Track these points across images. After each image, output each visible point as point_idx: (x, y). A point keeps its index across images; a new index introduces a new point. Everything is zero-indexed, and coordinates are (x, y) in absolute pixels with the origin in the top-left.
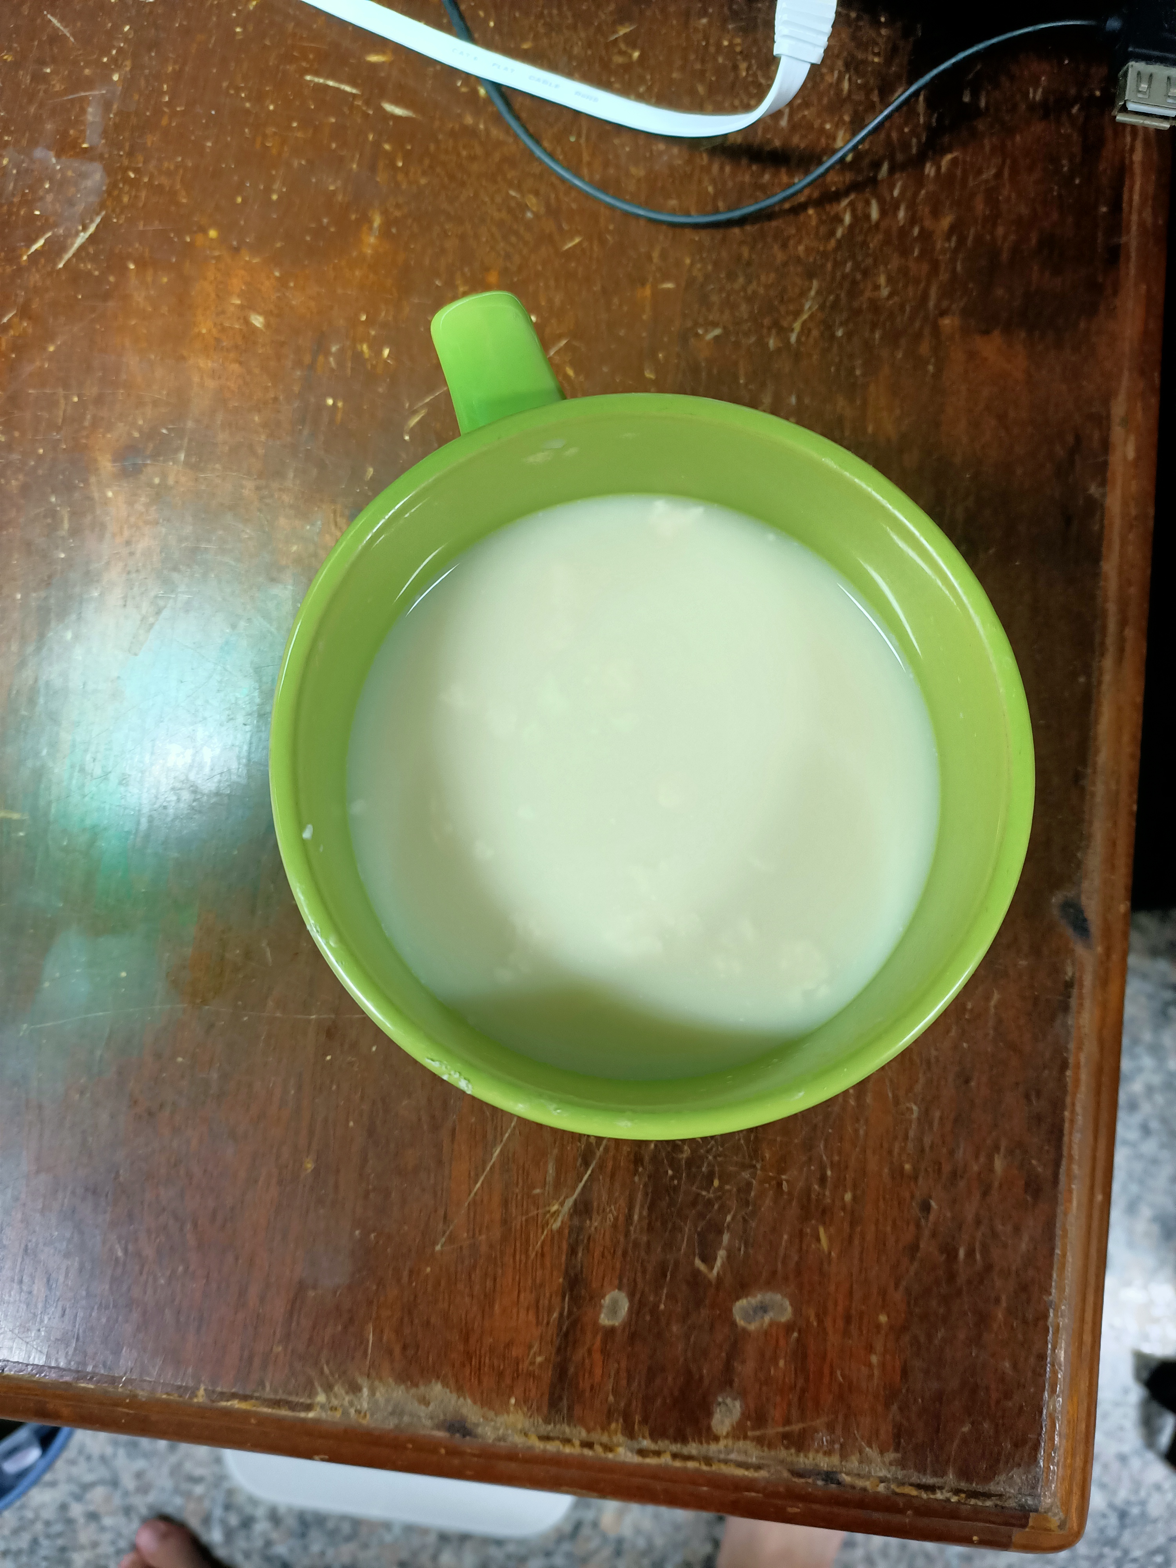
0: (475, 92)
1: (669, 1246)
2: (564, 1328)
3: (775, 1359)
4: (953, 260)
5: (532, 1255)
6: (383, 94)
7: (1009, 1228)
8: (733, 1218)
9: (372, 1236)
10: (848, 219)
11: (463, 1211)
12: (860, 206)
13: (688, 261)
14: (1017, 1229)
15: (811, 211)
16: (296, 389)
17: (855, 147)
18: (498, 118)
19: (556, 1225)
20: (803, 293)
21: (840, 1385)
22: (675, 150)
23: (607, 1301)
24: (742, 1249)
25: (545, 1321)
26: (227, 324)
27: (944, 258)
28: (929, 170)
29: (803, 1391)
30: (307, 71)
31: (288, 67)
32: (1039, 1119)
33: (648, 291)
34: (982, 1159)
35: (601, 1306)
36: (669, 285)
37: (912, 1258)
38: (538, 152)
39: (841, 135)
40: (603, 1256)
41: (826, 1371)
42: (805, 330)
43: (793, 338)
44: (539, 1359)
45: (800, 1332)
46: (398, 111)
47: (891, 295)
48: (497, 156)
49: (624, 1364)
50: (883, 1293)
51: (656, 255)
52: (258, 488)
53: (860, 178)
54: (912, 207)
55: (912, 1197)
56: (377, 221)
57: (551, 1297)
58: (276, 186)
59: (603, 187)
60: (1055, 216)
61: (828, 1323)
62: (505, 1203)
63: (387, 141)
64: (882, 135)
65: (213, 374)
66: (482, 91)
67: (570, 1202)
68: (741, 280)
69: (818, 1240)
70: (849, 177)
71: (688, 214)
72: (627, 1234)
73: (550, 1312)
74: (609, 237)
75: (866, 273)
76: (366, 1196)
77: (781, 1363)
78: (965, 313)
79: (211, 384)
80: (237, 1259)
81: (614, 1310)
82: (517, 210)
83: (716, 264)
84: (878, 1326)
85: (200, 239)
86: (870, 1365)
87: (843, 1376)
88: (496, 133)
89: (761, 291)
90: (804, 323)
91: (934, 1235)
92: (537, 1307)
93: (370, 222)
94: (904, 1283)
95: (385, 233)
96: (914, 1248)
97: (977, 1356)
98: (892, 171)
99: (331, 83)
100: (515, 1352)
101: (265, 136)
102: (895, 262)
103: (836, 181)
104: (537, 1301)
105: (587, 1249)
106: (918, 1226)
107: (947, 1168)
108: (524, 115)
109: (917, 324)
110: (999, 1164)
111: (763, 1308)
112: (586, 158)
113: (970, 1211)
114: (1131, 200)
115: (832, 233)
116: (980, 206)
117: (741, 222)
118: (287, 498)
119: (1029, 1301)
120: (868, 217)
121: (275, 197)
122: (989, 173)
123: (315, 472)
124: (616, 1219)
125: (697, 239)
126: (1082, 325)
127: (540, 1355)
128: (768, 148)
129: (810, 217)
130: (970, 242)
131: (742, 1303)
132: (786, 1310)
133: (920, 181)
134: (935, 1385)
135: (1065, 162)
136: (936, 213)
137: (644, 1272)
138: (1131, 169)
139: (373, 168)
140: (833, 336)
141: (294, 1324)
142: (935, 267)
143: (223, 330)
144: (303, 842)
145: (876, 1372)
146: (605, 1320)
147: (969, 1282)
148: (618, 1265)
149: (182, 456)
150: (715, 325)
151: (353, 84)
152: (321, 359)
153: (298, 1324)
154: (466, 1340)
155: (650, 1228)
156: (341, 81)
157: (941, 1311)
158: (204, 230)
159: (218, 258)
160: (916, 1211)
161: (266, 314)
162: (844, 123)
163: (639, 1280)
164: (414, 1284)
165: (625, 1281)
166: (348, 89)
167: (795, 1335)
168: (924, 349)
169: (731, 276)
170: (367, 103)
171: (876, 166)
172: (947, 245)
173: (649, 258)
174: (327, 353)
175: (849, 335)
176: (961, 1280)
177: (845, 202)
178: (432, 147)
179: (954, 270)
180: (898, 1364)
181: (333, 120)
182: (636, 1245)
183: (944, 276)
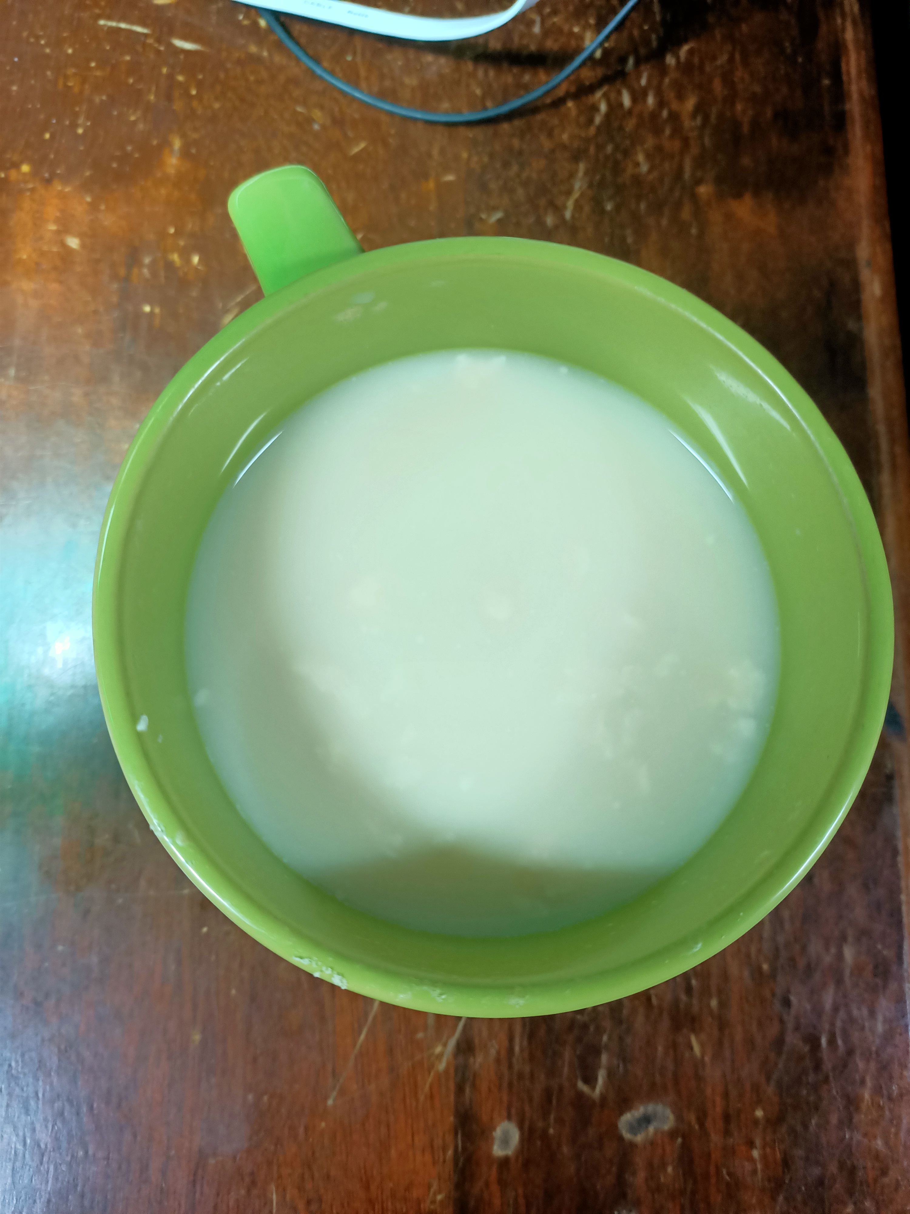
0: (255, 24)
1: (552, 1072)
2: (460, 1164)
3: (663, 1165)
4: (701, 137)
5: (422, 1098)
6: (172, 33)
7: (865, 1012)
8: (610, 1038)
9: (265, 1098)
10: (603, 107)
11: (351, 1063)
12: (613, 96)
13: (465, 155)
14: (872, 1013)
15: (570, 104)
16: (115, 299)
17: (601, 44)
18: (279, 46)
19: (442, 1066)
20: (572, 175)
21: (728, 1184)
22: (443, 60)
23: (498, 1133)
24: (621, 1066)
25: (441, 1160)
26: (45, 248)
27: (693, 134)
28: (670, 60)
29: (694, 1193)
30: (99, 17)
31: (82, 14)
32: (878, 906)
33: (431, 184)
34: (833, 950)
35: (493, 1139)
36: (450, 178)
37: (779, 1053)
38: (319, 71)
39: (588, 35)
40: (490, 1090)
41: (712, 1170)
42: (578, 207)
43: (568, 214)
44: (439, 1197)
45: (684, 1137)
46: (188, 46)
47: (650, 171)
48: (282, 78)
49: (520, 1191)
50: (756, 1088)
51: (435, 152)
52: (86, 395)
53: (609, 73)
54: (659, 93)
55: (773, 995)
56: (177, 144)
57: (444, 1135)
58: (81, 121)
59: (382, 95)
60: (785, 90)
61: (709, 1124)
62: (390, 1051)
63: (181, 73)
64: (625, 34)
65: (36, 294)
66: (263, 23)
67: (452, 1043)
68: (515, 168)
69: (691, 1048)
70: (600, 72)
71: (459, 112)
72: (510, 1066)
73: (444, 1149)
74: (391, 140)
75: (626, 153)
76: (255, 1060)
77: (670, 1169)
78: (719, 180)
79: (34, 304)
80: (135, 1136)
81: (505, 1142)
82: (306, 122)
83: (491, 156)
84: (756, 1122)
85: (13, 174)
86: (751, 1160)
87: (729, 1174)
88: (278, 59)
89: (534, 176)
90: (577, 201)
91: (797, 1028)
92: (432, 1147)
93: (170, 145)
94: (775, 1077)
95: (185, 154)
96: (779, 1043)
97: (851, 1138)
98: (637, 63)
99: (123, 25)
100: (416, 1193)
101: (66, 78)
102: (650, 142)
103: (588, 75)
104: (432, 1142)
105: (474, 1086)
106: (782, 1021)
107: (802, 963)
108: (303, 41)
109: (677, 193)
110: (849, 953)
111: (646, 1120)
112: (363, 73)
113: (828, 999)
114: (848, 73)
115: (591, 121)
116: (717, 86)
117: (510, 116)
118: (115, 401)
119: (891, 1078)
120: (621, 105)
121: (80, 131)
122: (723, 59)
123: (138, 374)
124: (498, 1053)
125: (471, 135)
126: (821, 183)
127: (440, 1192)
128: (525, 52)
129: (569, 109)
130: (713, 119)
131: (627, 1118)
132: (668, 1118)
133: (663, 71)
134: (816, 1171)
135: (787, 44)
136: (681, 97)
137: (531, 1100)
138: (846, 47)
139: (169, 98)
140: (602, 211)
141: (198, 1195)
142: (686, 141)
143: (42, 254)
144: (139, 736)
145: (759, 1166)
146: (498, 1151)
147: (834, 1069)
148: (505, 1098)
149: (12, 372)
150: (495, 209)
151: (144, 24)
152: (135, 271)
153: (202, 1194)
154: (367, 1188)
155: (532, 1058)
156: (132, 23)
157: (812, 1098)
158: (16, 166)
159: (33, 190)
160: (777, 1006)
161: (81, 236)
162: (590, 26)
163: (527, 1108)
164: (311, 1140)
165: (513, 1111)
166: (139, 29)
167: (680, 1140)
168: (686, 213)
169: (506, 165)
170: (159, 41)
171: (623, 60)
172: (693, 124)
173: (429, 155)
174: (140, 265)
175: (618, 208)
176: (828, 1065)
177: (599, 94)
178: (222, 75)
179: (703, 146)
180: (778, 1155)
181: (128, 58)
182: (521, 1076)
183: (695, 150)
